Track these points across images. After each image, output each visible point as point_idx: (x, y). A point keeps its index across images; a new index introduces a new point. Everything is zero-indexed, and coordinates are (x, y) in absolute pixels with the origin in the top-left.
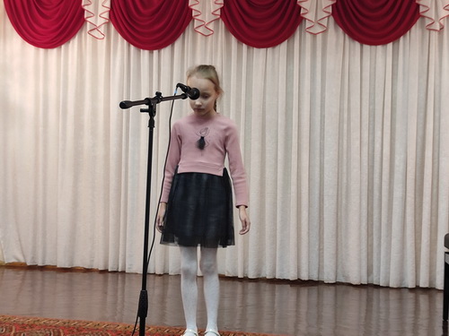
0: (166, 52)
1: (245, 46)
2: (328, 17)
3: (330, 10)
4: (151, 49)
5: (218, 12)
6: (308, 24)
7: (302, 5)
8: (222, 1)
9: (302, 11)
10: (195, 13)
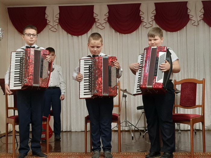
0: (84, 36)
1: (118, 33)
2: (153, 21)
3: (153, 18)
4: (77, 35)
5: (107, 19)
6: (144, 24)
7: (142, 16)
8: (108, 15)
9: (142, 18)
10: (96, 20)
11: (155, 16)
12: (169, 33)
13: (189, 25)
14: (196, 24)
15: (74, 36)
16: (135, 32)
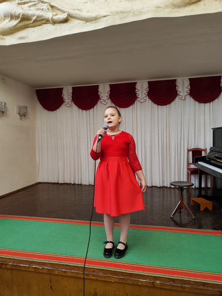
2: (146, 96)
3: (147, 94)
4: (86, 110)
5: (109, 96)
6: (139, 99)
7: (137, 92)
8: (109, 92)
9: (137, 95)
10: (100, 97)
11: (148, 93)
13: (177, 99)
14: (183, 98)
15: (83, 110)
16: (131, 106)
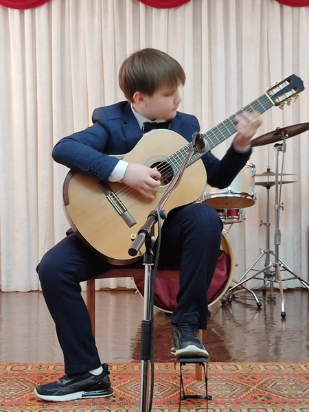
0: (41, 11)
1: (141, 4)
12: (288, 9)
15: (9, 9)
